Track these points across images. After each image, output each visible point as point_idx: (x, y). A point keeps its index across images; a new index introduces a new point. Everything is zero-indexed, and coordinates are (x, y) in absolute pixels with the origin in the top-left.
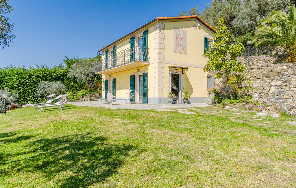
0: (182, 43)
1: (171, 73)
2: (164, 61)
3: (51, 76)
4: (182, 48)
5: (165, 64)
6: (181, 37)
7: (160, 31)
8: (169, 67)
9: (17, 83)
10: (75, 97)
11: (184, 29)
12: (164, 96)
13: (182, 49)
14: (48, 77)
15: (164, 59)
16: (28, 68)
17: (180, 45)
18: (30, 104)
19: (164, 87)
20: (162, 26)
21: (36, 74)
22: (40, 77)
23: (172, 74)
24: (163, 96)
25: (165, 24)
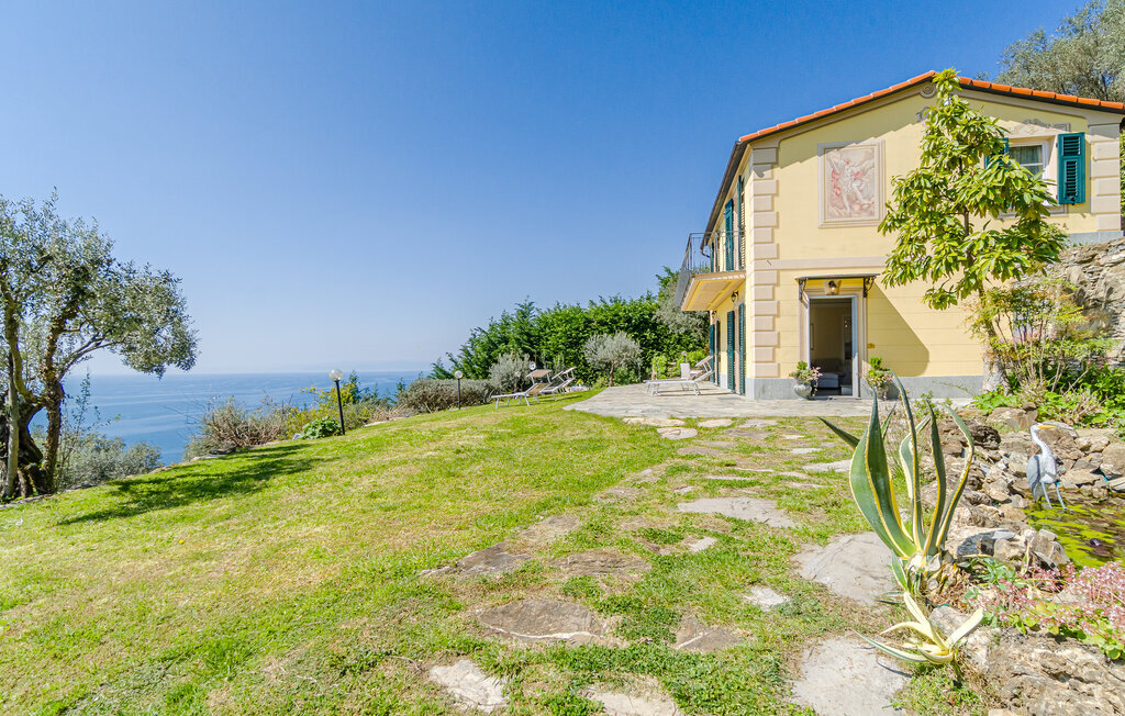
0: (861, 191)
1: (806, 299)
2: (775, 264)
3: (629, 320)
4: (861, 206)
5: (782, 273)
6: (856, 170)
7: (761, 175)
8: (801, 281)
9: (563, 340)
10: (670, 369)
11: (872, 140)
12: (779, 373)
13: (861, 209)
14: (622, 324)
15: (778, 258)
16: (585, 306)
17: (848, 198)
18: (580, 387)
19: (778, 346)
20: (769, 155)
21: (600, 317)
22: (607, 324)
23: (812, 302)
24: (776, 374)
25: (778, 149)
